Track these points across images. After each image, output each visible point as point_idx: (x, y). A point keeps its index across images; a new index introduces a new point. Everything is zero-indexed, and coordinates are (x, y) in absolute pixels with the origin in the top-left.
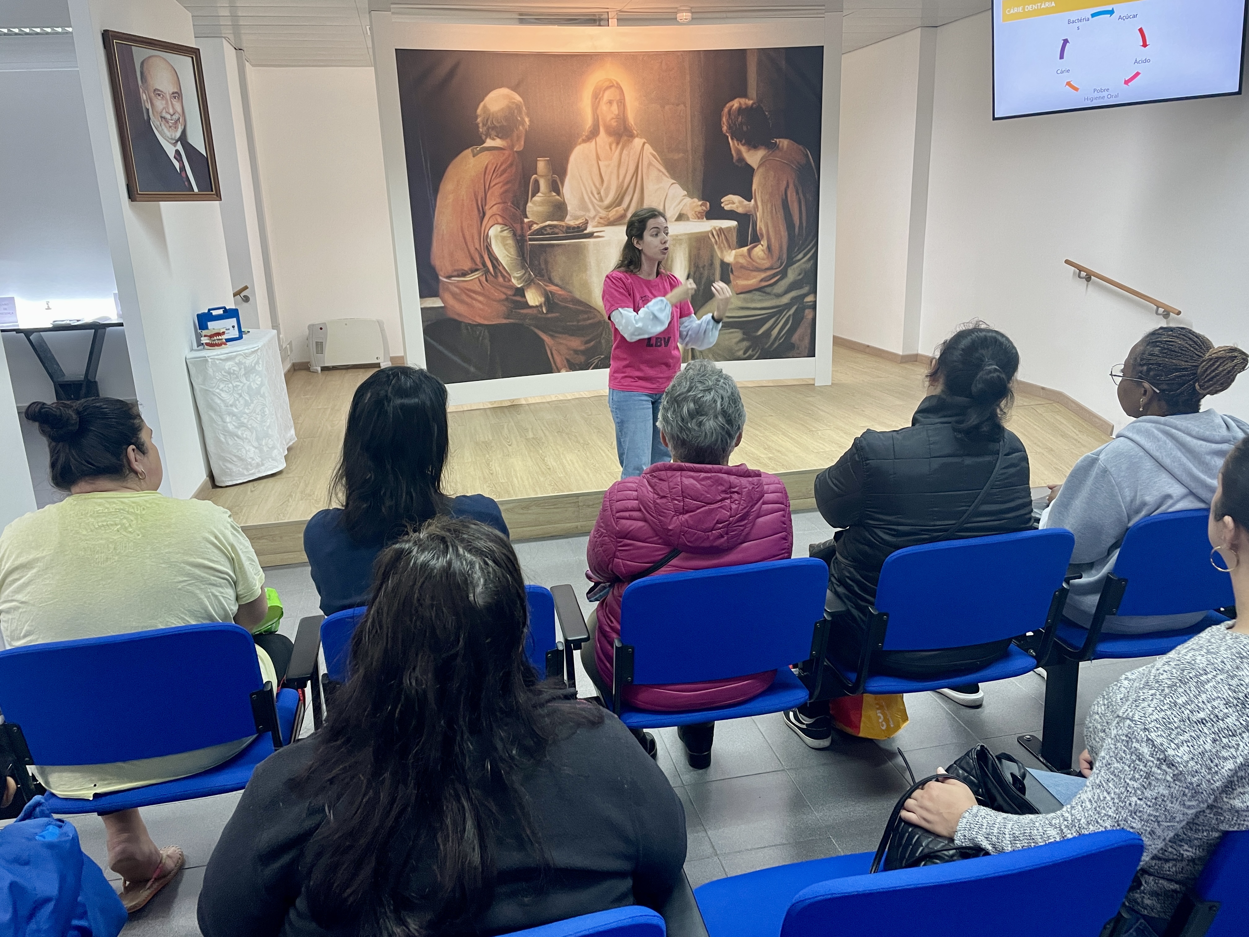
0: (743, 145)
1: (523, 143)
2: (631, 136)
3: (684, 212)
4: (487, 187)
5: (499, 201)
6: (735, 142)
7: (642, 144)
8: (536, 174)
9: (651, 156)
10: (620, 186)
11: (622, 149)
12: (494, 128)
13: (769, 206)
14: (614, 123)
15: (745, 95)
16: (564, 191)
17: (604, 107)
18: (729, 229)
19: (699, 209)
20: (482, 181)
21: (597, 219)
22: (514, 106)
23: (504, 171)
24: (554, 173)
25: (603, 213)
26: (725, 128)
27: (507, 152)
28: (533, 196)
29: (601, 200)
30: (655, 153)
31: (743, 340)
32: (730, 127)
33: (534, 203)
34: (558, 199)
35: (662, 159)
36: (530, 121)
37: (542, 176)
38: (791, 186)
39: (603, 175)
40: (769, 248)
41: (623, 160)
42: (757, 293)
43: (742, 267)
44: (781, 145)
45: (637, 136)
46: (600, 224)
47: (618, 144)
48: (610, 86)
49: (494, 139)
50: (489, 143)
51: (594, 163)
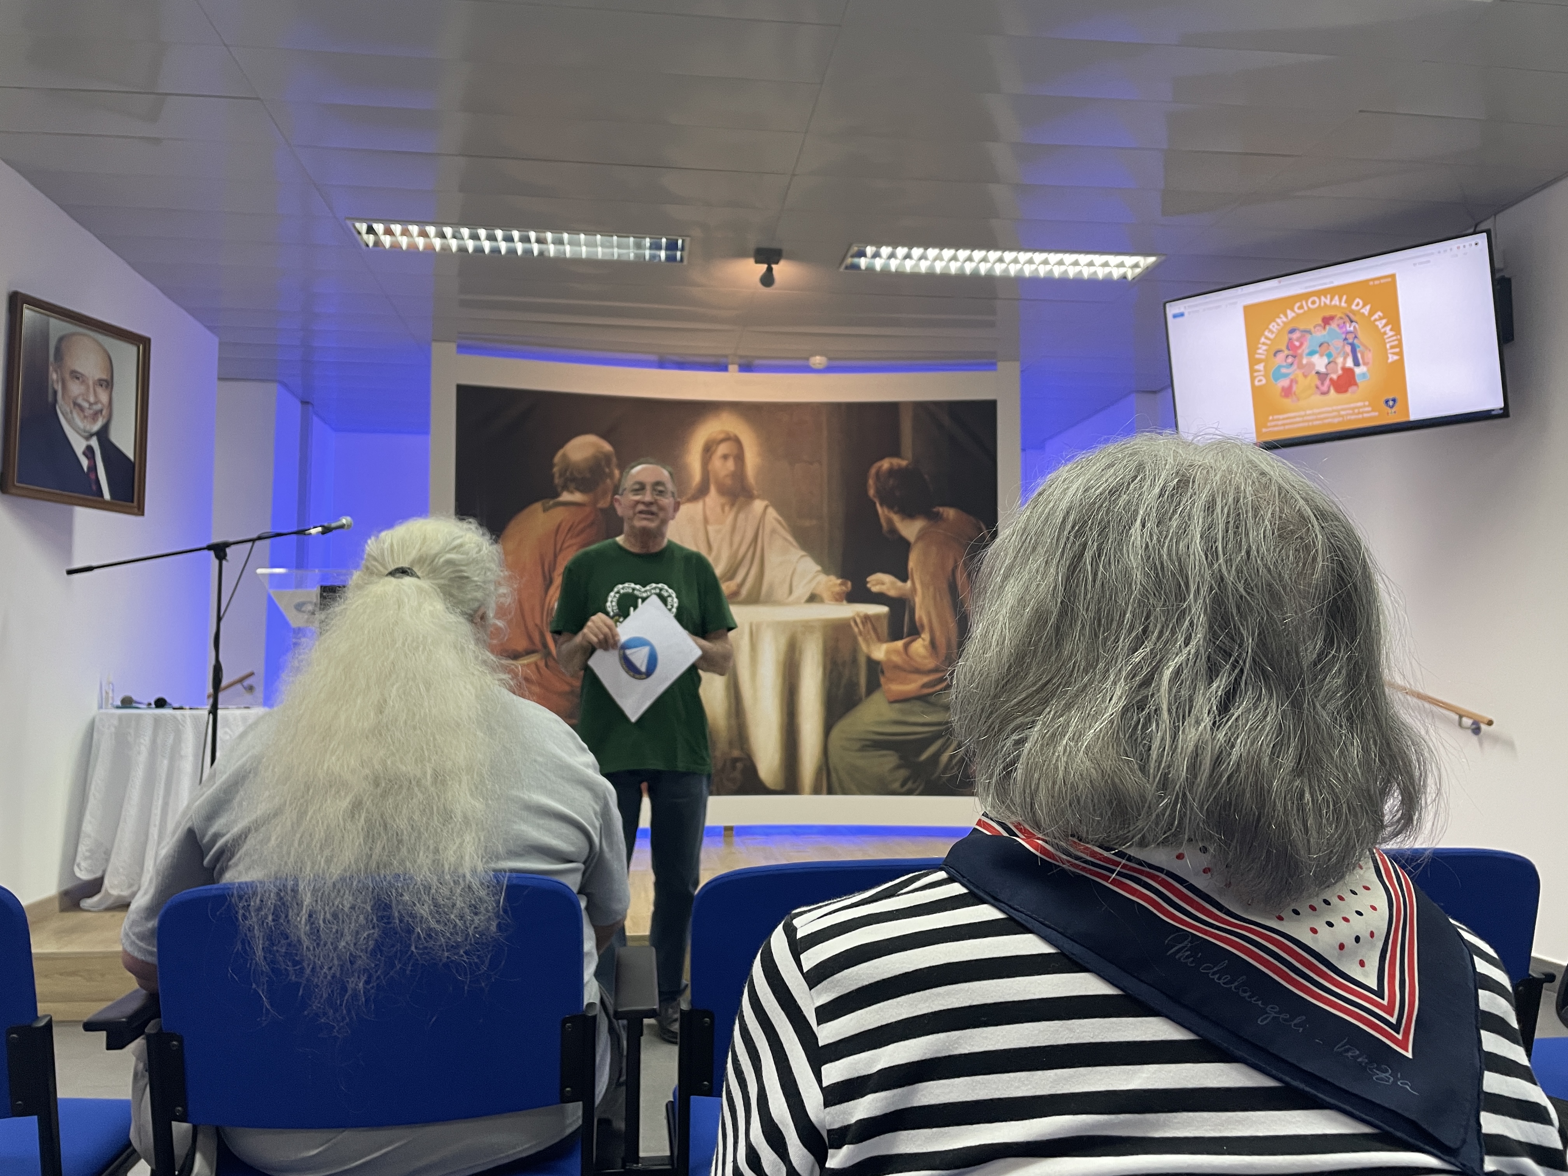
0: (896, 513)
2: (750, 497)
3: (817, 592)
4: (558, 549)
6: (886, 510)
7: (763, 507)
9: (775, 522)
10: (734, 554)
11: (738, 512)
12: (573, 479)
13: (932, 589)
15: (896, 453)
17: (716, 463)
18: (878, 617)
19: (837, 589)
20: (552, 542)
22: (603, 455)
26: (872, 492)
27: (588, 509)
30: (780, 518)
31: (898, 767)
32: (878, 491)
35: (789, 526)
38: (960, 565)
39: (712, 541)
40: (933, 644)
41: (738, 525)
42: (918, 703)
43: (896, 667)
48: (726, 439)
49: (572, 493)
50: (565, 497)
51: (701, 526)
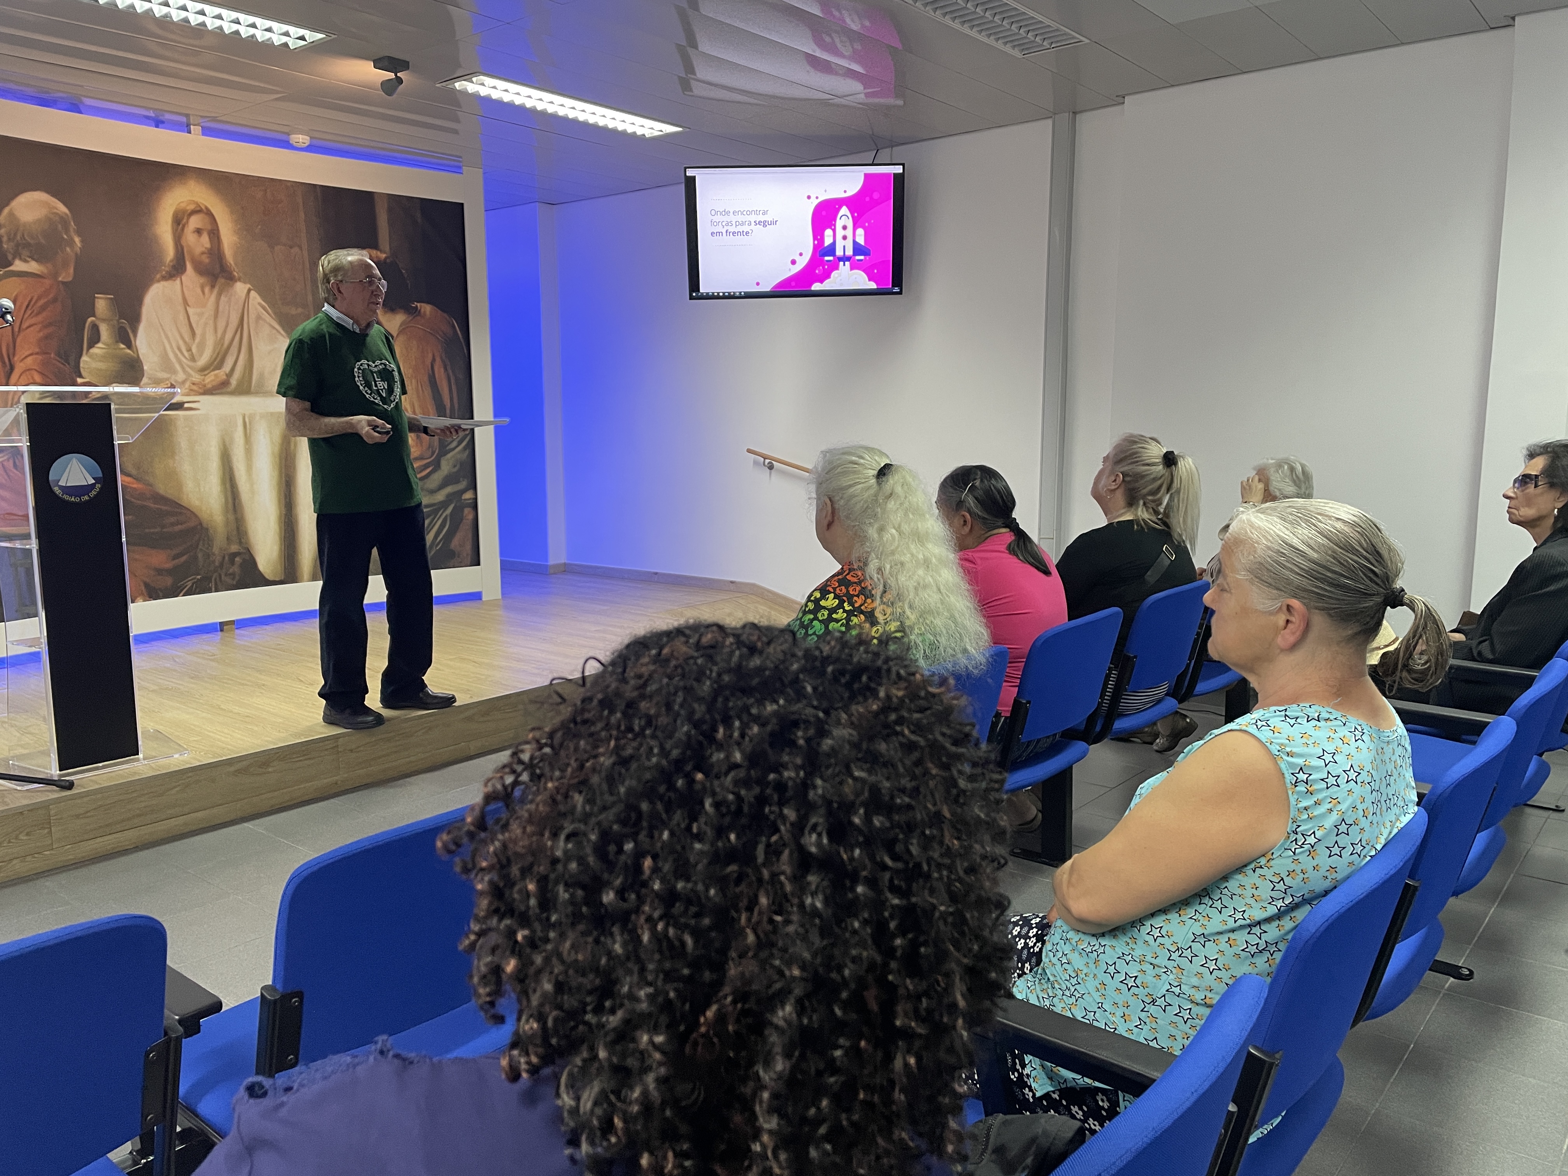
1: (72, 271)
2: (231, 279)
4: (16, 329)
7: (246, 291)
8: (94, 316)
9: (260, 310)
10: (219, 343)
11: (219, 295)
12: (26, 245)
13: (414, 381)
14: (205, 259)
16: (138, 343)
17: (190, 238)
21: (187, 385)
22: (57, 218)
23: (43, 308)
24: (120, 318)
25: (197, 377)
28: (91, 345)
29: (193, 359)
30: (264, 304)
33: (90, 357)
34: (129, 354)
35: (275, 313)
36: (82, 241)
37: (104, 320)
38: (438, 360)
39: (194, 325)
41: (221, 309)
44: (422, 310)
45: (239, 280)
46: (191, 392)
47: (213, 287)
48: (197, 211)
49: (26, 261)
50: (18, 266)
51: (181, 308)
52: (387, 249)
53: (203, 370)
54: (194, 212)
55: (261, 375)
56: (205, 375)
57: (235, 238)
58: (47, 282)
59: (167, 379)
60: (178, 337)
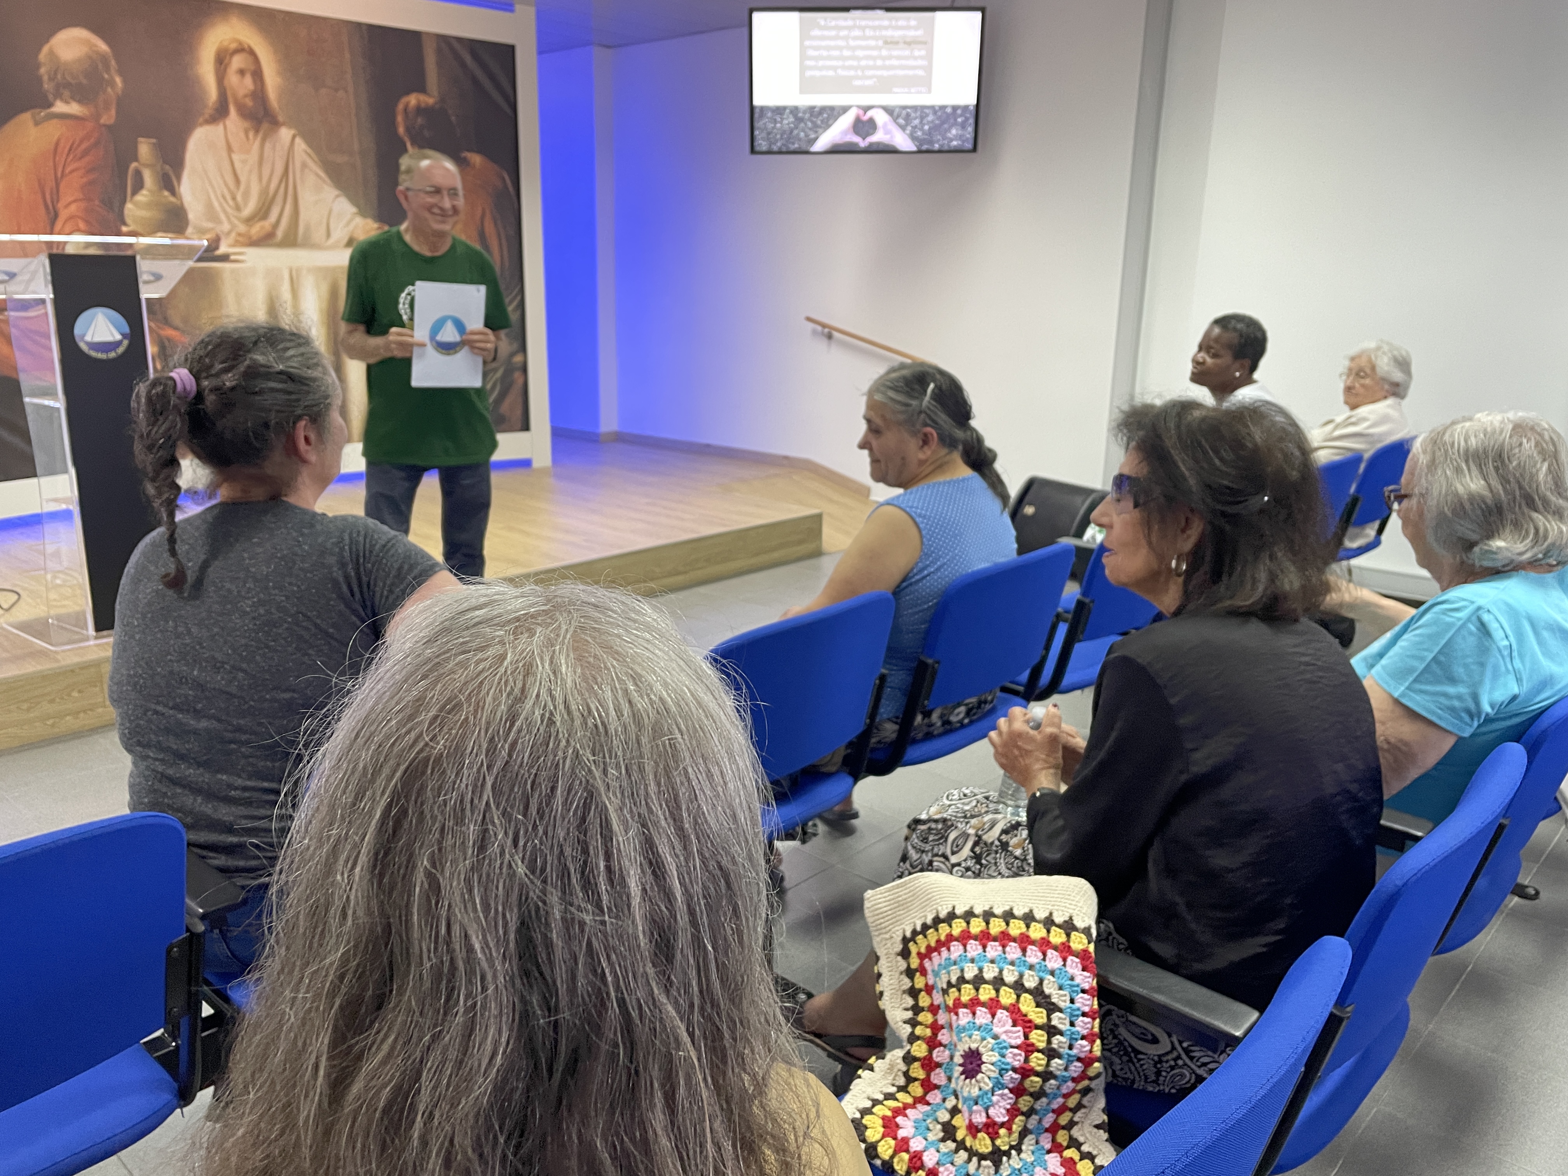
1: (113, 112)
2: (275, 124)
4: (59, 175)
5: (81, 196)
7: (290, 137)
8: (137, 161)
9: (305, 157)
10: (264, 192)
11: (264, 140)
12: (66, 85)
14: (249, 102)
16: (182, 190)
17: (232, 79)
20: (51, 164)
21: (233, 235)
22: (97, 58)
23: (86, 153)
24: (164, 163)
25: (242, 228)
28: (135, 192)
29: (238, 208)
30: (310, 151)
33: (136, 204)
34: (173, 202)
35: (321, 161)
36: (123, 81)
37: (147, 166)
38: (488, 213)
39: (239, 172)
41: (265, 155)
44: (473, 161)
45: (283, 124)
46: (236, 244)
47: (257, 131)
48: (242, 49)
49: (67, 102)
50: (60, 107)
51: (224, 154)
52: (436, 93)
53: (249, 221)
54: (237, 51)
55: (308, 228)
56: (251, 226)
57: (279, 80)
58: (90, 125)
59: (212, 229)
60: (223, 186)
